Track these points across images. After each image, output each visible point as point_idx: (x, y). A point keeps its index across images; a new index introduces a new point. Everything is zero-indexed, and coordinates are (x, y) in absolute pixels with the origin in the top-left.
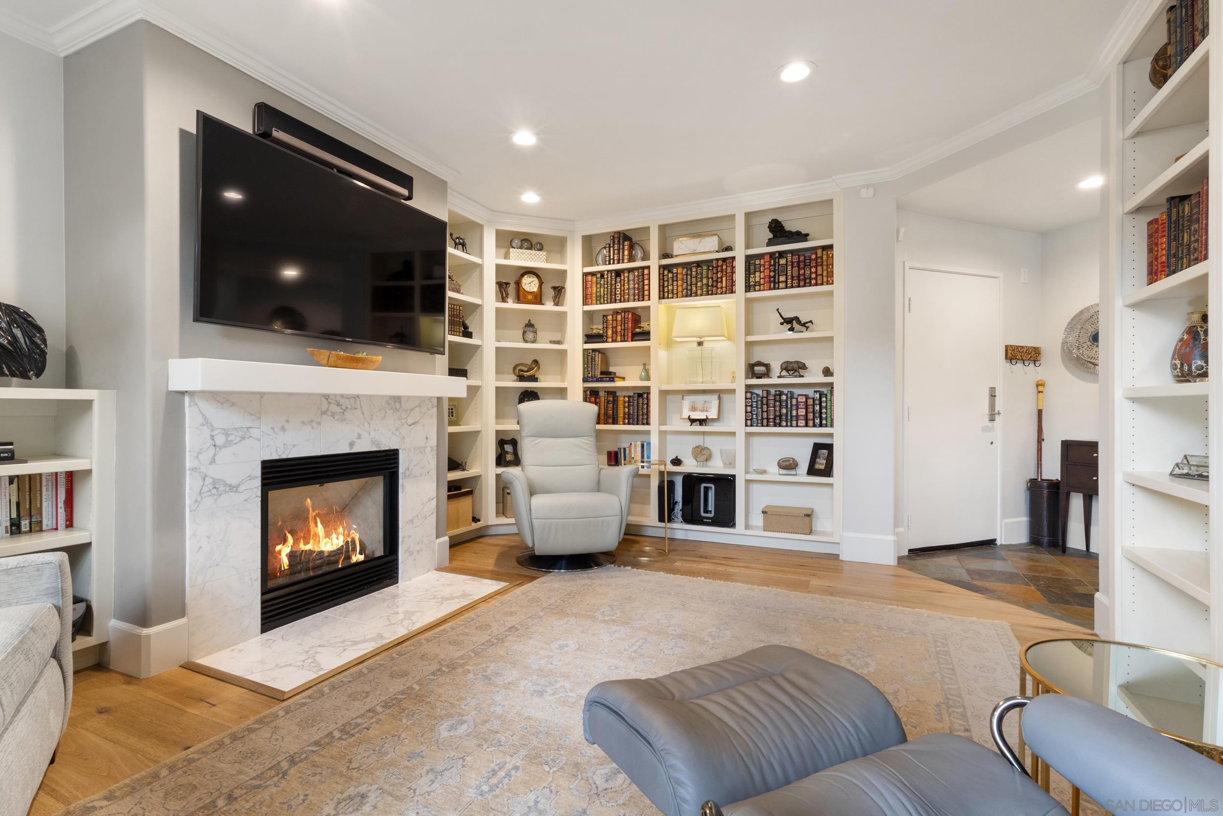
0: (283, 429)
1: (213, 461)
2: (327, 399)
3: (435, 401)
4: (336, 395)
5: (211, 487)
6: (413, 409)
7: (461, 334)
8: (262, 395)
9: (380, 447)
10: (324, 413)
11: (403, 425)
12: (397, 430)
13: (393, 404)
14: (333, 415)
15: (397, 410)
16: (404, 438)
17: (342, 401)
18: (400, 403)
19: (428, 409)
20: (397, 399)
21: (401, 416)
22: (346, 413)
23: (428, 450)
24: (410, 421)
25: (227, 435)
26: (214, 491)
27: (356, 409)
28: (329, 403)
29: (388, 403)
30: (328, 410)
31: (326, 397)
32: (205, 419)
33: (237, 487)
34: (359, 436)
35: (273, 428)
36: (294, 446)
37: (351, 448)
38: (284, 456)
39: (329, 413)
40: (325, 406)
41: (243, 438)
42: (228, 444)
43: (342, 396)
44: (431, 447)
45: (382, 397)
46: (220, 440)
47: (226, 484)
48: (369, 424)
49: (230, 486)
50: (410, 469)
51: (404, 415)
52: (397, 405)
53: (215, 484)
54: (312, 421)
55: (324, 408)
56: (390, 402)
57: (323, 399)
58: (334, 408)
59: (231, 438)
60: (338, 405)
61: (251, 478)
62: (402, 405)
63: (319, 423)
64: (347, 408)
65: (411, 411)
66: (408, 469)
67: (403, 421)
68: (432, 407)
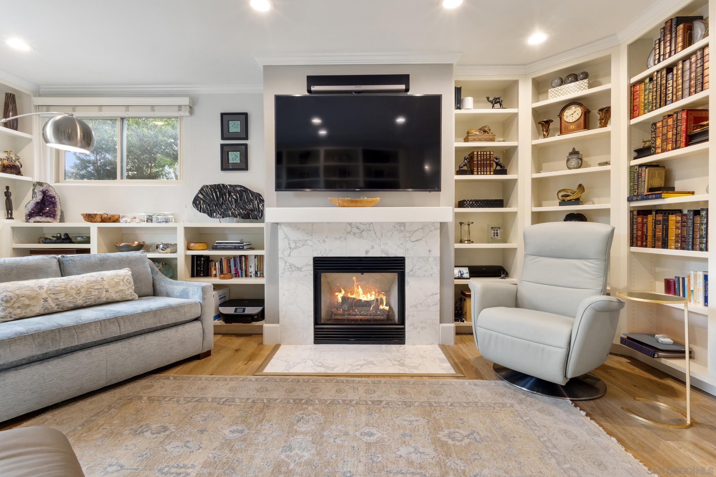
0: (324, 241)
1: (289, 255)
2: (350, 225)
3: (438, 225)
4: (356, 223)
5: (289, 267)
6: (416, 230)
7: (492, 173)
8: (313, 224)
9: (388, 254)
10: (349, 233)
11: (406, 241)
12: (402, 244)
13: (398, 228)
14: (354, 234)
15: (402, 231)
16: (408, 250)
17: (361, 226)
18: (404, 226)
19: (431, 231)
20: (403, 224)
21: (405, 235)
22: (363, 233)
23: (431, 259)
24: (413, 239)
25: (296, 243)
26: (290, 269)
27: (370, 230)
28: (352, 227)
29: (395, 227)
30: (351, 231)
31: (350, 224)
32: (286, 235)
33: (301, 268)
34: (373, 247)
35: (319, 241)
36: (331, 250)
37: (366, 255)
38: (325, 256)
39: (352, 233)
40: (349, 228)
41: (303, 245)
42: (296, 248)
43: (361, 223)
44: (434, 257)
45: (390, 223)
46: (293, 245)
47: (295, 267)
48: (380, 240)
49: (297, 268)
50: (414, 271)
51: (408, 235)
52: (402, 228)
53: (291, 265)
54: (341, 237)
55: (349, 230)
56: (396, 226)
57: (348, 225)
58: (355, 230)
59: (298, 245)
60: (358, 228)
61: (307, 265)
62: (406, 228)
63: (345, 239)
64: (364, 230)
65: (414, 232)
66: (412, 271)
67: (407, 239)
68: (435, 229)
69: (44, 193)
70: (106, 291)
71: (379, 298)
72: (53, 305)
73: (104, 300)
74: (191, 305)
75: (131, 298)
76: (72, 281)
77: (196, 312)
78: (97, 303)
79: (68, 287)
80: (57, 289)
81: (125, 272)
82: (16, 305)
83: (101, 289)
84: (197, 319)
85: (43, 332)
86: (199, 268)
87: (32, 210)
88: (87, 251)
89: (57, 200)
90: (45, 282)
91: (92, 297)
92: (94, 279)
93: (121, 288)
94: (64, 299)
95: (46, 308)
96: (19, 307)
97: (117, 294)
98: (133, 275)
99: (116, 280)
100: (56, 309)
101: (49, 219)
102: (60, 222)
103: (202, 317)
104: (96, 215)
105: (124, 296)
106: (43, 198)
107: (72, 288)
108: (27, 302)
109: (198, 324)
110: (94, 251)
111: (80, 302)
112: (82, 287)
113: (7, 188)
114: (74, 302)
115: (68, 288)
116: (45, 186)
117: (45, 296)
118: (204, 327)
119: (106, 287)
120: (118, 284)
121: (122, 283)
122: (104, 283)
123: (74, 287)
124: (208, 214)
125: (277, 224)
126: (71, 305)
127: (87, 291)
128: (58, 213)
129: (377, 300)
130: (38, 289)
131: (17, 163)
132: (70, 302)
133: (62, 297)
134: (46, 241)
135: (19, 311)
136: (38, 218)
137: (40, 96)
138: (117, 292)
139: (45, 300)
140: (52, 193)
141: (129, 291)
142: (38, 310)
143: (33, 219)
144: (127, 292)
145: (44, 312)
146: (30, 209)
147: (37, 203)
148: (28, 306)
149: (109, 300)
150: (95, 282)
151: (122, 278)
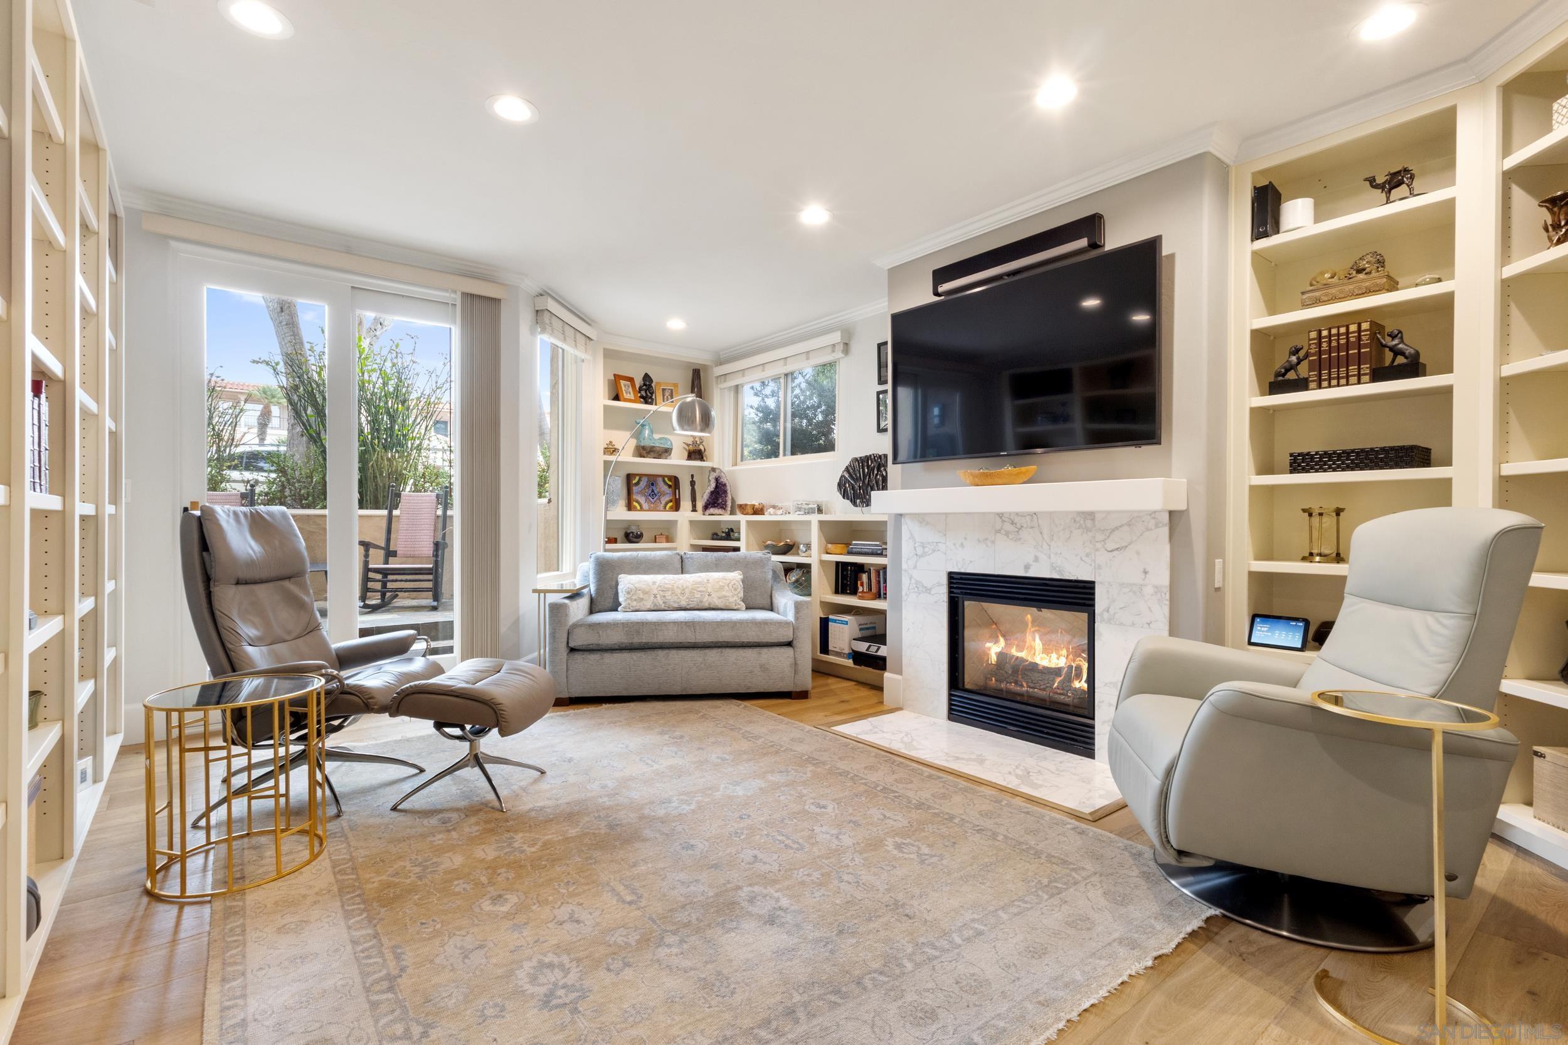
0: (962, 545)
1: (915, 567)
2: (1001, 518)
3: (1166, 518)
4: (1010, 514)
5: (915, 586)
6: (1117, 528)
7: (1366, 378)
8: (947, 515)
9: (1062, 574)
10: (998, 531)
11: (1097, 550)
12: (1087, 555)
13: (1082, 522)
14: (1007, 534)
15: (1088, 530)
16: (1100, 567)
17: (1017, 520)
18: (1093, 520)
19: (1148, 529)
20: (1090, 515)
21: (1094, 537)
22: (1021, 532)
23: (1149, 590)
24: (1111, 545)
25: (924, 547)
26: (916, 589)
27: (1032, 527)
28: (1003, 521)
29: (1075, 521)
30: (1002, 529)
31: (1000, 515)
32: (911, 534)
33: (930, 589)
34: (1036, 559)
35: (954, 544)
36: (971, 562)
37: (1026, 572)
38: (963, 571)
39: (1002, 531)
40: (998, 525)
41: (934, 551)
42: (924, 555)
43: (1017, 514)
44: (1155, 587)
45: (1067, 513)
46: (920, 551)
47: (923, 586)
48: (1049, 546)
49: (926, 587)
50: (1112, 611)
51: (1099, 537)
52: (1089, 523)
53: (917, 582)
54: (986, 539)
55: (998, 527)
56: (1078, 519)
57: (997, 517)
58: (1008, 527)
59: (926, 550)
60: (1013, 523)
61: (939, 585)
62: (1096, 522)
63: (993, 542)
64: (1022, 527)
65: (1113, 530)
66: (1108, 611)
67: (1099, 545)
68: (1157, 526)
69: (717, 480)
70: (709, 595)
71: (1074, 665)
72: (661, 602)
73: (706, 605)
74: (780, 624)
75: (735, 608)
76: (680, 579)
77: (787, 635)
78: (699, 607)
79: (676, 585)
80: (666, 586)
81: (736, 576)
82: (634, 597)
83: (704, 591)
84: (789, 644)
85: (631, 623)
86: (845, 582)
87: (708, 500)
88: (737, 549)
89: (728, 487)
90: (659, 578)
91: (695, 600)
92: (700, 580)
93: (724, 593)
94: (670, 597)
95: (655, 605)
96: (635, 600)
97: (720, 601)
98: (743, 581)
99: (720, 583)
100: (663, 607)
101: (720, 511)
102: (730, 514)
103: (794, 642)
104: (746, 505)
105: (727, 604)
106: (717, 487)
107: (678, 587)
108: (642, 596)
109: (788, 651)
110: (743, 550)
111: (684, 604)
112: (687, 587)
113: (692, 476)
114: (678, 603)
115: (675, 587)
116: (717, 471)
117: (655, 592)
118: (796, 656)
119: (709, 590)
120: (722, 588)
121: (726, 588)
122: (709, 585)
123: (680, 586)
124: (851, 501)
125: (901, 515)
126: (676, 605)
127: (691, 592)
128: (729, 503)
129: (1070, 667)
130: (651, 584)
131: (701, 447)
132: (675, 602)
133: (668, 594)
134: (715, 536)
135: (634, 604)
136: (712, 510)
137: (721, 364)
138: (719, 598)
139: (655, 597)
140: (723, 480)
141: (735, 596)
142: (649, 605)
143: (708, 512)
144: (731, 600)
145: (653, 609)
146: (706, 501)
147: (712, 493)
148: (642, 599)
149: (712, 606)
150: (700, 583)
151: (728, 582)
